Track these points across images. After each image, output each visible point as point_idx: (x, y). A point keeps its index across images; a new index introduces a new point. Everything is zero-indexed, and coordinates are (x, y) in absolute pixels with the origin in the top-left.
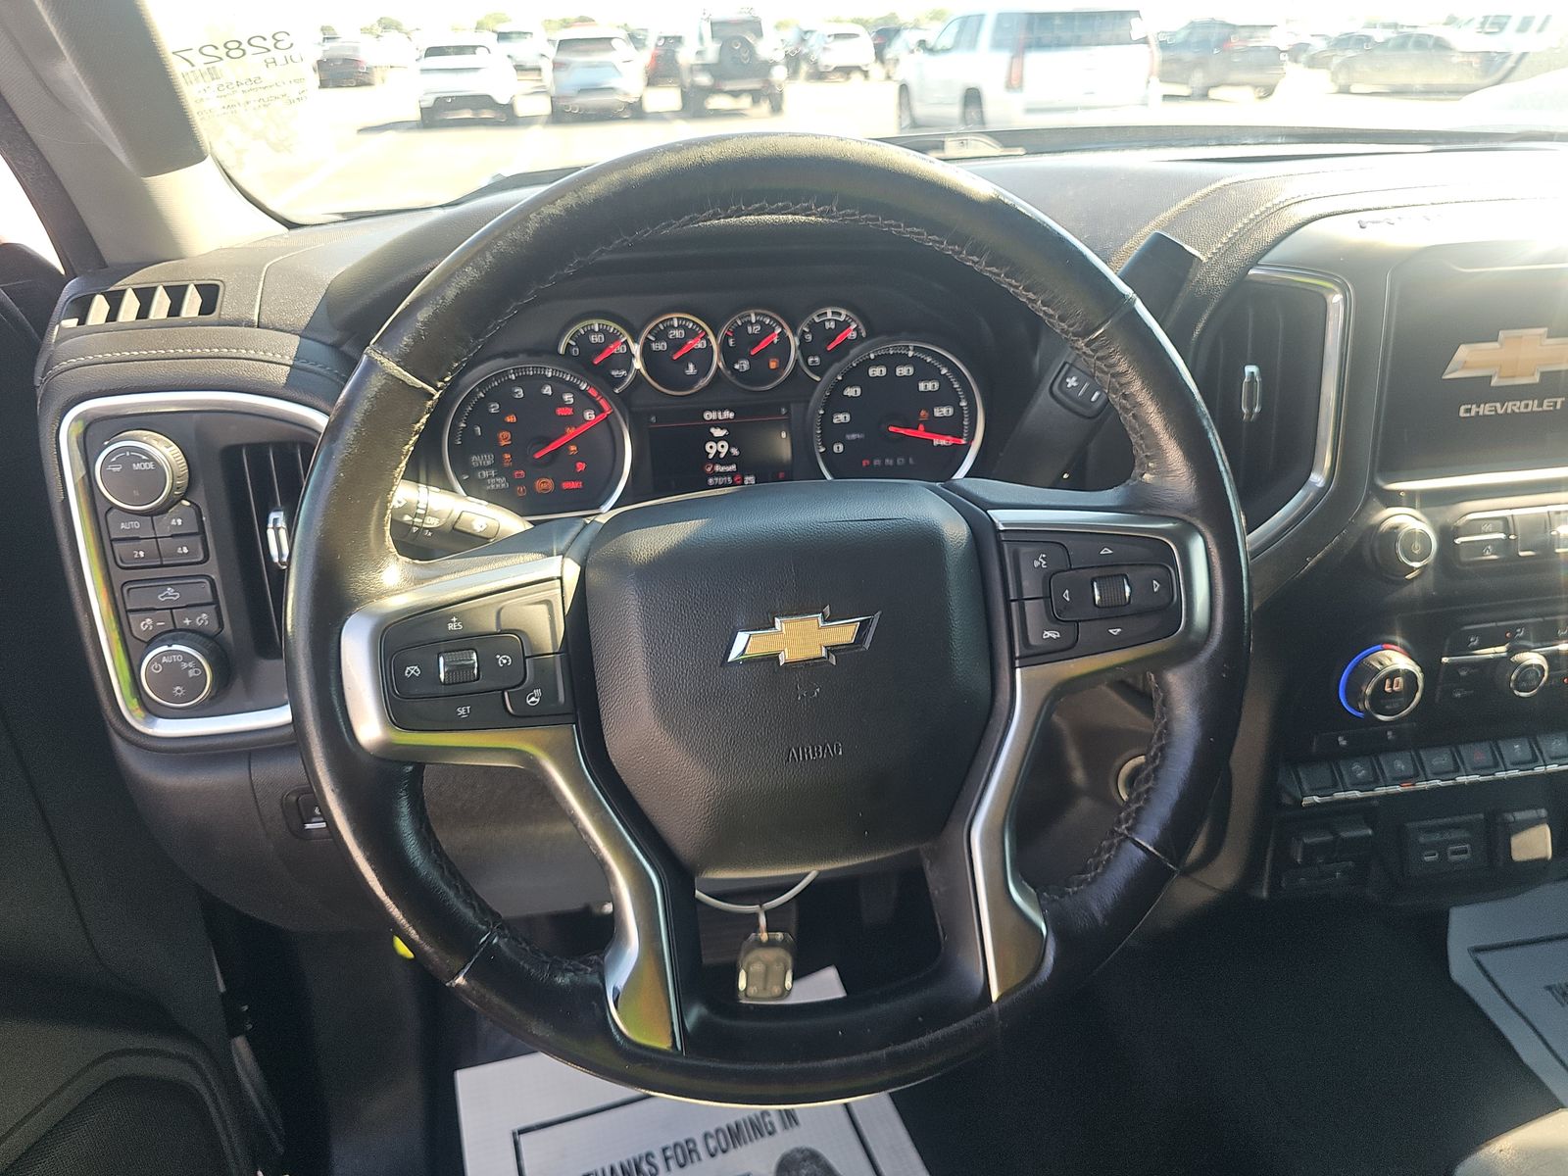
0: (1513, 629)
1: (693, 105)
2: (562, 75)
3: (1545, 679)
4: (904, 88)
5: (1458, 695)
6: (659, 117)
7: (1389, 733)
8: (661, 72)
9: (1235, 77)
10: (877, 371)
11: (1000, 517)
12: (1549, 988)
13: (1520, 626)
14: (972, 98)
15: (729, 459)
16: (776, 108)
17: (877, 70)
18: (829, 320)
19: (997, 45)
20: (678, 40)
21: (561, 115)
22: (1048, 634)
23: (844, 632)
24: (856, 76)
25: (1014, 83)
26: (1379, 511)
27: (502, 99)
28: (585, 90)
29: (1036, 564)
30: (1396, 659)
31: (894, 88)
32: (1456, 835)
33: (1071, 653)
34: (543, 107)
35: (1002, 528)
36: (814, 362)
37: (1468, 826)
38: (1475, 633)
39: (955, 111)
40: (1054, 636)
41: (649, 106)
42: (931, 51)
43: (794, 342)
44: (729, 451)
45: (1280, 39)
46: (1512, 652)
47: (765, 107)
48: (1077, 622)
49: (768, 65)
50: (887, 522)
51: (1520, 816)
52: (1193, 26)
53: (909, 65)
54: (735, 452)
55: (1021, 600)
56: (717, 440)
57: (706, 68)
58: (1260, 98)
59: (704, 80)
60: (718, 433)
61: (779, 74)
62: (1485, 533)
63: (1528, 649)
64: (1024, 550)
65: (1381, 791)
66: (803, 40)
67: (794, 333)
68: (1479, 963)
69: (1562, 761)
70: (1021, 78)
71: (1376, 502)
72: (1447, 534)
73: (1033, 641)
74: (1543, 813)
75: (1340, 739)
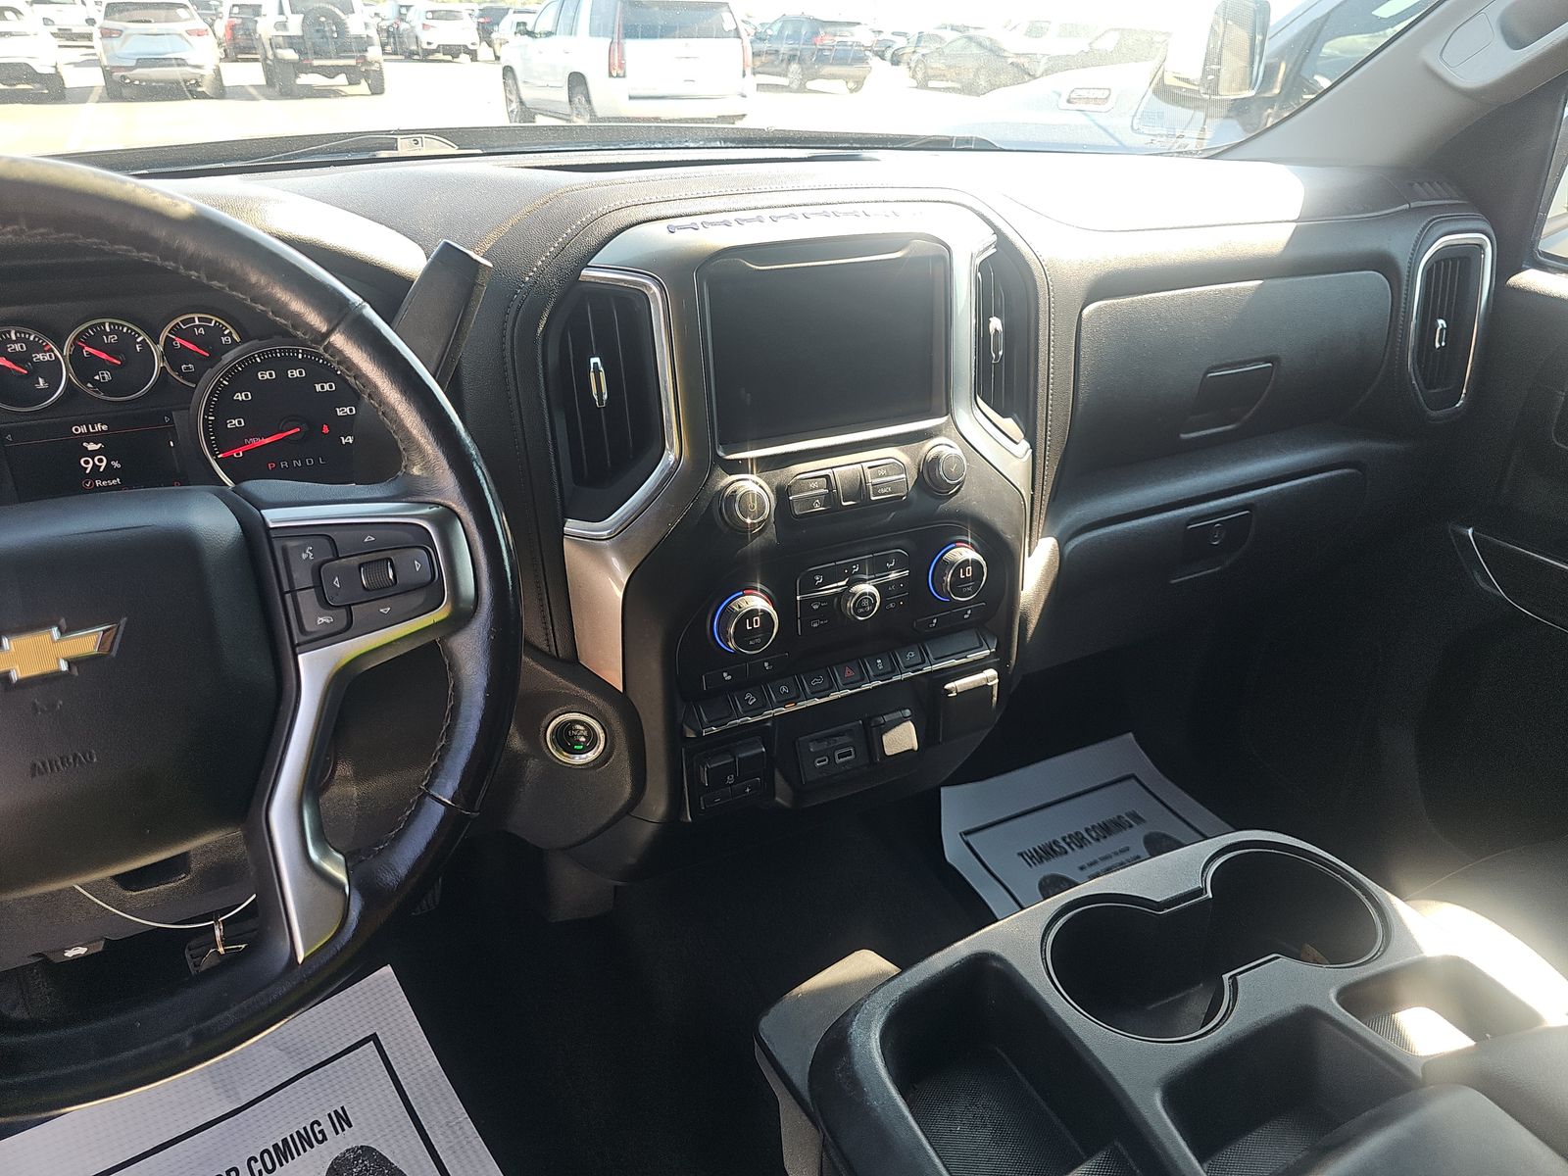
0: (849, 566)
1: (280, 84)
2: (115, 43)
3: (878, 604)
4: (508, 71)
5: (816, 625)
6: (241, 93)
7: (766, 664)
8: (240, 46)
9: (827, 70)
10: (265, 376)
11: (274, 517)
12: (1021, 854)
13: (855, 563)
14: (577, 81)
15: (109, 472)
16: (377, 89)
17: (484, 51)
18: (198, 327)
19: (594, 32)
20: (256, 10)
21: (119, 88)
22: (323, 620)
23: (87, 642)
24: (464, 58)
25: (616, 69)
26: (722, 479)
27: (43, 67)
28: (143, 62)
29: (304, 556)
30: (756, 602)
31: (498, 69)
32: (840, 740)
33: (346, 634)
34: (94, 78)
35: (272, 525)
36: (188, 368)
37: (849, 732)
38: (817, 572)
39: (563, 95)
40: (328, 621)
41: (228, 81)
42: (531, 34)
43: (157, 350)
44: (108, 463)
45: (863, 36)
46: (850, 584)
47: (363, 87)
48: (350, 605)
49: (364, 43)
50: (131, 530)
51: (887, 718)
52: (785, 20)
53: (514, 50)
54: (116, 464)
55: (293, 591)
56: (93, 454)
57: (291, 42)
58: (852, 91)
59: (290, 55)
60: (92, 447)
61: (374, 53)
62: (812, 490)
63: (864, 581)
64: (291, 544)
65: (768, 714)
66: (402, 18)
67: (156, 342)
68: (968, 844)
69: (914, 668)
70: (621, 66)
71: (719, 471)
72: (782, 493)
73: (308, 628)
74: (908, 712)
75: (725, 674)
